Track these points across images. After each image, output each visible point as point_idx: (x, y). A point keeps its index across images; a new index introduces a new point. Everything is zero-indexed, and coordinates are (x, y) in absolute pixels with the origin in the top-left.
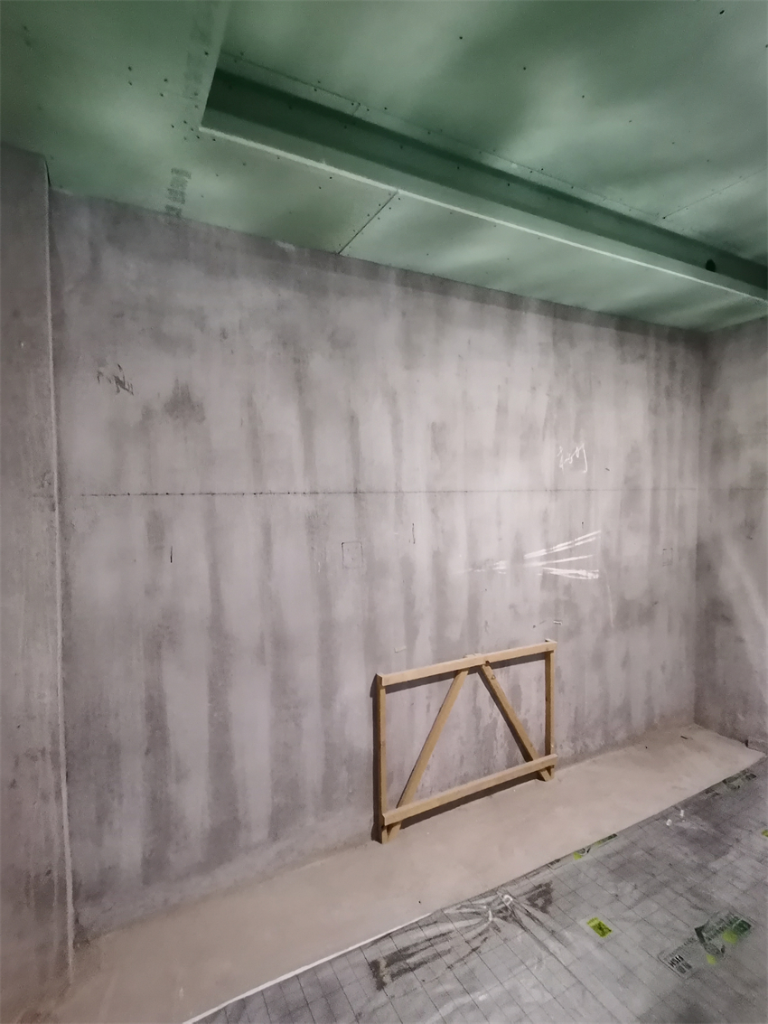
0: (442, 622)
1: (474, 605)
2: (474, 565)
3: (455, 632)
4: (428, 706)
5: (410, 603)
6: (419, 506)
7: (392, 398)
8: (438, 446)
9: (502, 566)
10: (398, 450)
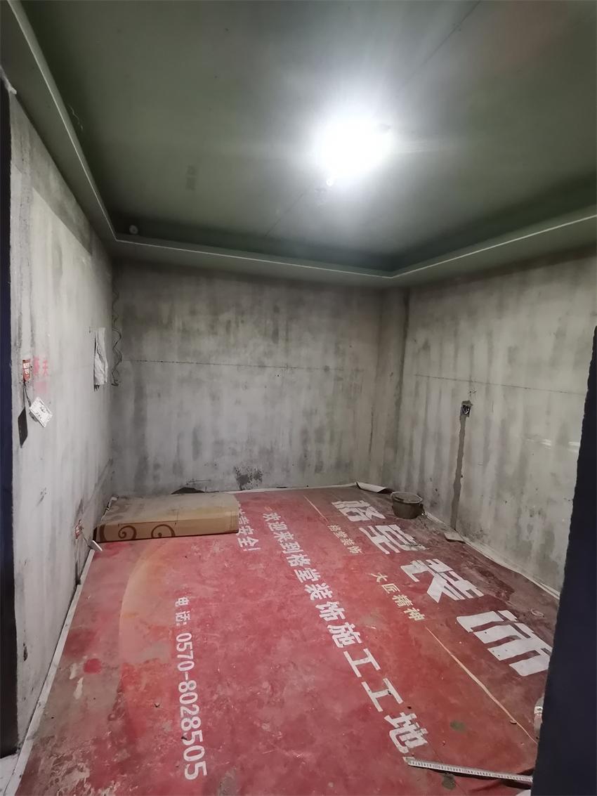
0: (502, 462)
1: (524, 460)
2: (527, 435)
3: (510, 470)
4: (490, 503)
5: (487, 442)
6: (498, 393)
7: (490, 335)
8: (511, 361)
9: (548, 443)
10: (490, 362)
